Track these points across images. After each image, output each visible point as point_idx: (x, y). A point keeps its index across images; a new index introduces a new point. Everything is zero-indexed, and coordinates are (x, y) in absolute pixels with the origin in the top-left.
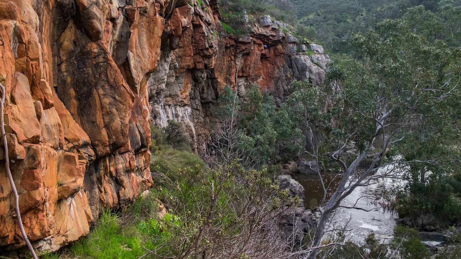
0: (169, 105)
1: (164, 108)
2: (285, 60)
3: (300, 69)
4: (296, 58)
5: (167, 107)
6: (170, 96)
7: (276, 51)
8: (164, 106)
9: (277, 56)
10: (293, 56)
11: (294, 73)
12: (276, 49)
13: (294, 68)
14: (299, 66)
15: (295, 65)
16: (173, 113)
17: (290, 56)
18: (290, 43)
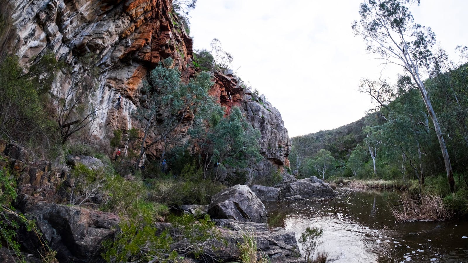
0: (110, 87)
1: (104, 88)
2: (242, 105)
3: (254, 111)
4: (251, 104)
5: (107, 88)
6: (115, 79)
7: (235, 98)
8: (104, 85)
9: (235, 101)
10: (248, 102)
11: (248, 113)
12: (235, 97)
13: (249, 110)
14: (254, 108)
15: (250, 108)
16: (110, 96)
17: (246, 103)
18: (246, 94)
